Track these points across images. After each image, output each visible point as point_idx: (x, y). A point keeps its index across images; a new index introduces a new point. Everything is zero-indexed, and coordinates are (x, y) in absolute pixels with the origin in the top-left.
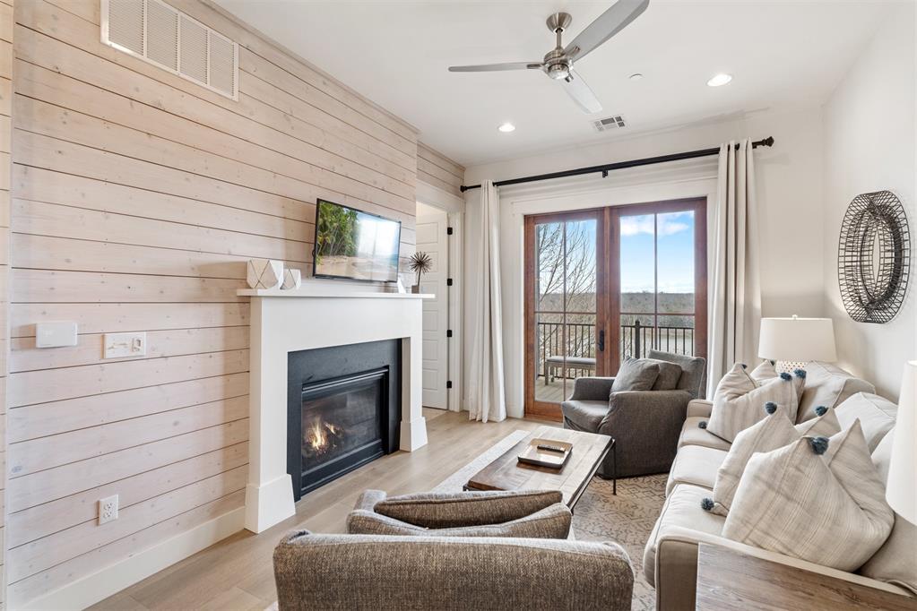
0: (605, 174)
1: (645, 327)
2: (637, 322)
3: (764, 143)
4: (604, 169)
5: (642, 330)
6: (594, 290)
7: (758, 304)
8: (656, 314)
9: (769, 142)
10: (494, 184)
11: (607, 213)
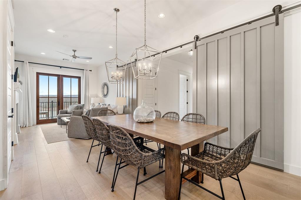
0: (61, 68)
1: (54, 102)
2: (52, 101)
3: (90, 71)
4: (61, 67)
5: (53, 103)
6: (57, 95)
7: (90, 96)
8: (71, 98)
9: (91, 71)
10: (29, 62)
11: (61, 76)
